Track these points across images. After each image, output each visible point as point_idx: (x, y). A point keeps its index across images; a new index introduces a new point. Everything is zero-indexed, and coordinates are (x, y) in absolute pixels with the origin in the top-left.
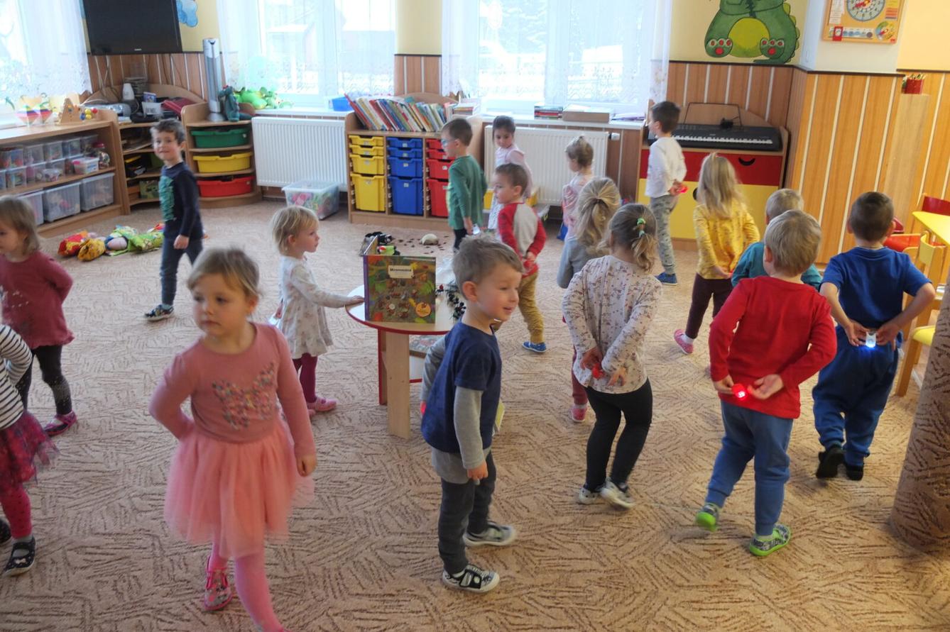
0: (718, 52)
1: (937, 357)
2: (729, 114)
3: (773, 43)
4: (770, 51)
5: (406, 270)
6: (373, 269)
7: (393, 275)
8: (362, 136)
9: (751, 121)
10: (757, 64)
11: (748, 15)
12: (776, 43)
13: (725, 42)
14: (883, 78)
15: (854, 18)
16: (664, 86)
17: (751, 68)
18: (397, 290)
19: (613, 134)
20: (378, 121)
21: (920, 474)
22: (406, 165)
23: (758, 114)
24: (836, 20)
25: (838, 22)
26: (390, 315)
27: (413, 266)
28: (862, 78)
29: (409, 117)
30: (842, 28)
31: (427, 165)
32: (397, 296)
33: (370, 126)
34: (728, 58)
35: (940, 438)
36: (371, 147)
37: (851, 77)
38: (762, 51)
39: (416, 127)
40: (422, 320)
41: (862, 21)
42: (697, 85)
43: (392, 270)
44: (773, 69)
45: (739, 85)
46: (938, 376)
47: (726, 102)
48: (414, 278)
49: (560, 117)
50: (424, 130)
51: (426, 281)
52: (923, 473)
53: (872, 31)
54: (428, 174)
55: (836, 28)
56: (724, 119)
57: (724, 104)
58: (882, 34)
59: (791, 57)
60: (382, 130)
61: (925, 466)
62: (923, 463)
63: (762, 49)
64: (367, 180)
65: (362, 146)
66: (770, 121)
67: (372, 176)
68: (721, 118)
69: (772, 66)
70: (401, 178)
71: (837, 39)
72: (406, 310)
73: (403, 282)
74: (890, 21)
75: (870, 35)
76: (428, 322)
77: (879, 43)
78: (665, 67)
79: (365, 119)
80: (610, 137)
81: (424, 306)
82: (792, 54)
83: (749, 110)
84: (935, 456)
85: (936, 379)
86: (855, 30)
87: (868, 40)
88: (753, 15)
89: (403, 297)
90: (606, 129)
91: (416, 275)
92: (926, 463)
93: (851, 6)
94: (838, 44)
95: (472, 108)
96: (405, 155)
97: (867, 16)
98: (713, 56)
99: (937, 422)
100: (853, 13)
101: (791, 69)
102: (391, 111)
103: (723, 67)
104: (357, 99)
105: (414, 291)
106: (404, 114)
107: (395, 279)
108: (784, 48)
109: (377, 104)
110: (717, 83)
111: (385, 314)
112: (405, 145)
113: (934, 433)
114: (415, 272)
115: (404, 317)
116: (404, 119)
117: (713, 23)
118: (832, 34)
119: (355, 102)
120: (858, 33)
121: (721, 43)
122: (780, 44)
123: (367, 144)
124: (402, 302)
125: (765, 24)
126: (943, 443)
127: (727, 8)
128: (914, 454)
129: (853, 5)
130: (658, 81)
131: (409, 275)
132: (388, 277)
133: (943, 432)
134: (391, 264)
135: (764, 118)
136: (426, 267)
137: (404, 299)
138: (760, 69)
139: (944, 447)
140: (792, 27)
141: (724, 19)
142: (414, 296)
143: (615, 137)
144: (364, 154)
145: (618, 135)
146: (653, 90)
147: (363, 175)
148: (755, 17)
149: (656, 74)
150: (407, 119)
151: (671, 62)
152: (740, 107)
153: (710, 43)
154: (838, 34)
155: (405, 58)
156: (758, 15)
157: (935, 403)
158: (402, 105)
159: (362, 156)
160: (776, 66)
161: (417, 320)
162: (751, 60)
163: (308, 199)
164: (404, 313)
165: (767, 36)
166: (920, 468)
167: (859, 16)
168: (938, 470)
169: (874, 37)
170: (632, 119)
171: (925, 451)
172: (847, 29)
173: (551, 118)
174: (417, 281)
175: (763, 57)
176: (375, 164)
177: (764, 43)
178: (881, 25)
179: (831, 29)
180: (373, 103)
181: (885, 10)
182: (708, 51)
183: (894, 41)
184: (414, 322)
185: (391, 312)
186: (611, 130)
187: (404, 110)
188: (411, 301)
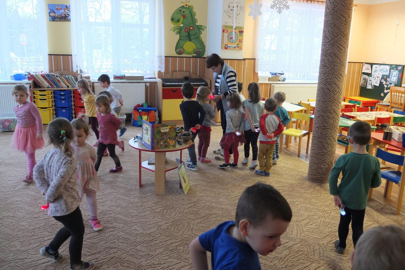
0: (180, 53)
1: (318, 130)
2: (187, 75)
3: (197, 50)
4: (197, 53)
5: (167, 129)
6: (155, 130)
7: (162, 131)
8: (40, 91)
9: (193, 76)
10: (193, 57)
11: (189, 40)
12: (198, 50)
13: (182, 49)
14: (233, 60)
15: (230, 42)
16: (163, 66)
17: (192, 58)
18: (163, 137)
19: (147, 84)
20: (46, 84)
21: (318, 162)
22: (63, 102)
23: (195, 74)
24: (225, 43)
25: (226, 43)
26: (161, 147)
27: (169, 127)
28: (235, 60)
29: (61, 81)
30: (227, 45)
31: (74, 101)
32: (163, 139)
33: (42, 86)
34: (183, 55)
35: (322, 151)
36: (45, 95)
37: (231, 60)
38: (194, 53)
39: (64, 86)
40: (172, 147)
41: (233, 43)
42: (174, 65)
43: (162, 129)
44: (199, 59)
45: (188, 65)
46: (319, 134)
47: (184, 70)
48: (169, 131)
49: (125, 79)
50: (68, 87)
51: (173, 132)
52: (319, 161)
53: (236, 46)
54: (74, 105)
55: (225, 45)
56: (186, 76)
57: (184, 71)
58: (238, 47)
59: (203, 55)
60: (48, 87)
61: (319, 159)
62: (318, 159)
63: (194, 52)
64: (44, 110)
65: (40, 95)
66: (199, 76)
67: (46, 108)
68: (185, 76)
69: (198, 57)
70: (61, 108)
71: (226, 48)
72: (166, 144)
73: (165, 133)
74: (240, 43)
75: (235, 47)
76: (174, 147)
77: (238, 50)
78: (164, 58)
79: (39, 83)
80: (146, 85)
81: (172, 141)
82: (204, 54)
83: (192, 72)
84: (321, 156)
85: (318, 135)
86: (231, 46)
87: (235, 49)
88: (190, 40)
89: (165, 139)
90: (143, 82)
91: (170, 130)
92: (319, 158)
93: (229, 38)
94: (226, 50)
95: (89, 76)
96: (63, 98)
97: (234, 42)
98: (179, 55)
99: (321, 147)
100: (230, 40)
101: (204, 59)
102: (52, 79)
103: (183, 58)
104: (34, 74)
105: (169, 136)
106: (58, 80)
107: (163, 133)
108: (201, 52)
109: (44, 76)
110: (181, 64)
111: (159, 146)
112: (62, 93)
113: (320, 150)
114: (170, 129)
115: (166, 146)
116: (58, 82)
117: (178, 43)
118: (225, 47)
119: (33, 75)
120: (231, 47)
121: (181, 50)
122: (200, 50)
123: (43, 94)
124: (165, 141)
125: (194, 43)
126: (323, 152)
127: (182, 38)
128: (315, 157)
129: (230, 38)
130: (162, 64)
131: (167, 130)
132: (161, 132)
133: (322, 149)
134: (161, 127)
135: (197, 75)
136: (173, 127)
137: (166, 140)
138: (194, 59)
139: (323, 153)
140: (203, 45)
141: (181, 42)
142: (169, 138)
143: (148, 85)
144: (42, 98)
145: (149, 84)
146: (159, 67)
147: (41, 108)
148: (191, 41)
149: (161, 61)
150: (60, 82)
151: (165, 57)
152: (189, 72)
153: (177, 50)
154: (226, 47)
155: (53, 56)
156: (192, 40)
157: (319, 142)
158: (57, 76)
159: (41, 100)
160: (199, 58)
161: (170, 147)
162: (191, 56)
163: (11, 122)
164: (166, 145)
165: (195, 48)
166: (317, 160)
167: (232, 41)
168: (323, 159)
169: (236, 48)
170: (150, 78)
171: (318, 155)
172: (229, 45)
173: (120, 79)
174: (170, 132)
175: (194, 55)
176: (48, 103)
177: (195, 50)
178: (238, 44)
179: (224, 45)
180: (43, 76)
181: (238, 40)
182: (177, 53)
183: (241, 49)
184: (169, 148)
185: (161, 145)
186: (145, 83)
187: (58, 78)
188: (168, 140)
